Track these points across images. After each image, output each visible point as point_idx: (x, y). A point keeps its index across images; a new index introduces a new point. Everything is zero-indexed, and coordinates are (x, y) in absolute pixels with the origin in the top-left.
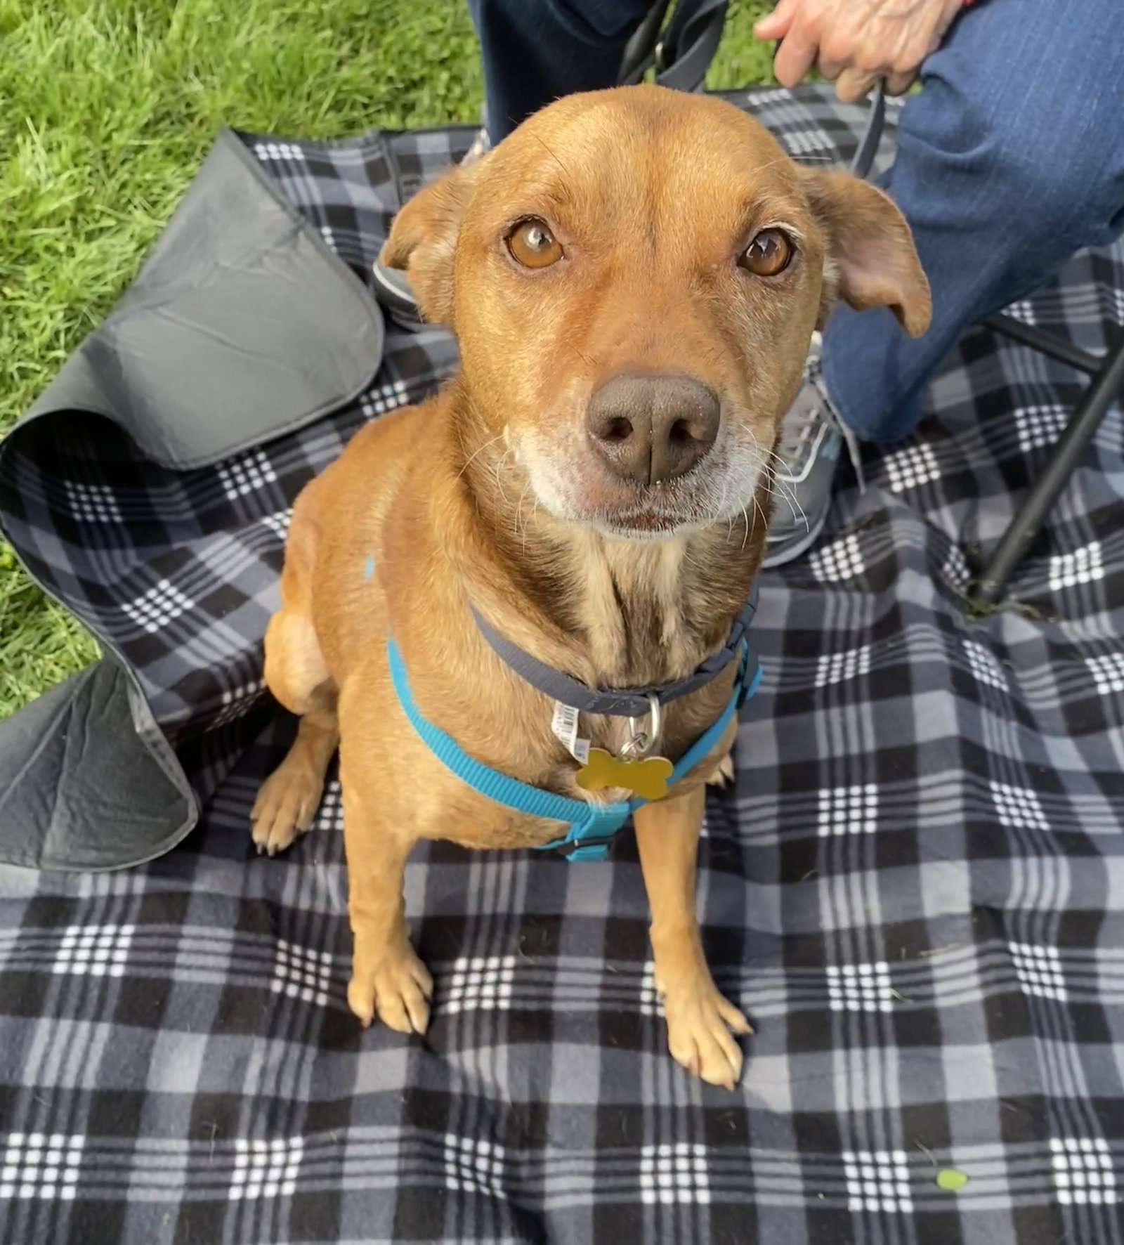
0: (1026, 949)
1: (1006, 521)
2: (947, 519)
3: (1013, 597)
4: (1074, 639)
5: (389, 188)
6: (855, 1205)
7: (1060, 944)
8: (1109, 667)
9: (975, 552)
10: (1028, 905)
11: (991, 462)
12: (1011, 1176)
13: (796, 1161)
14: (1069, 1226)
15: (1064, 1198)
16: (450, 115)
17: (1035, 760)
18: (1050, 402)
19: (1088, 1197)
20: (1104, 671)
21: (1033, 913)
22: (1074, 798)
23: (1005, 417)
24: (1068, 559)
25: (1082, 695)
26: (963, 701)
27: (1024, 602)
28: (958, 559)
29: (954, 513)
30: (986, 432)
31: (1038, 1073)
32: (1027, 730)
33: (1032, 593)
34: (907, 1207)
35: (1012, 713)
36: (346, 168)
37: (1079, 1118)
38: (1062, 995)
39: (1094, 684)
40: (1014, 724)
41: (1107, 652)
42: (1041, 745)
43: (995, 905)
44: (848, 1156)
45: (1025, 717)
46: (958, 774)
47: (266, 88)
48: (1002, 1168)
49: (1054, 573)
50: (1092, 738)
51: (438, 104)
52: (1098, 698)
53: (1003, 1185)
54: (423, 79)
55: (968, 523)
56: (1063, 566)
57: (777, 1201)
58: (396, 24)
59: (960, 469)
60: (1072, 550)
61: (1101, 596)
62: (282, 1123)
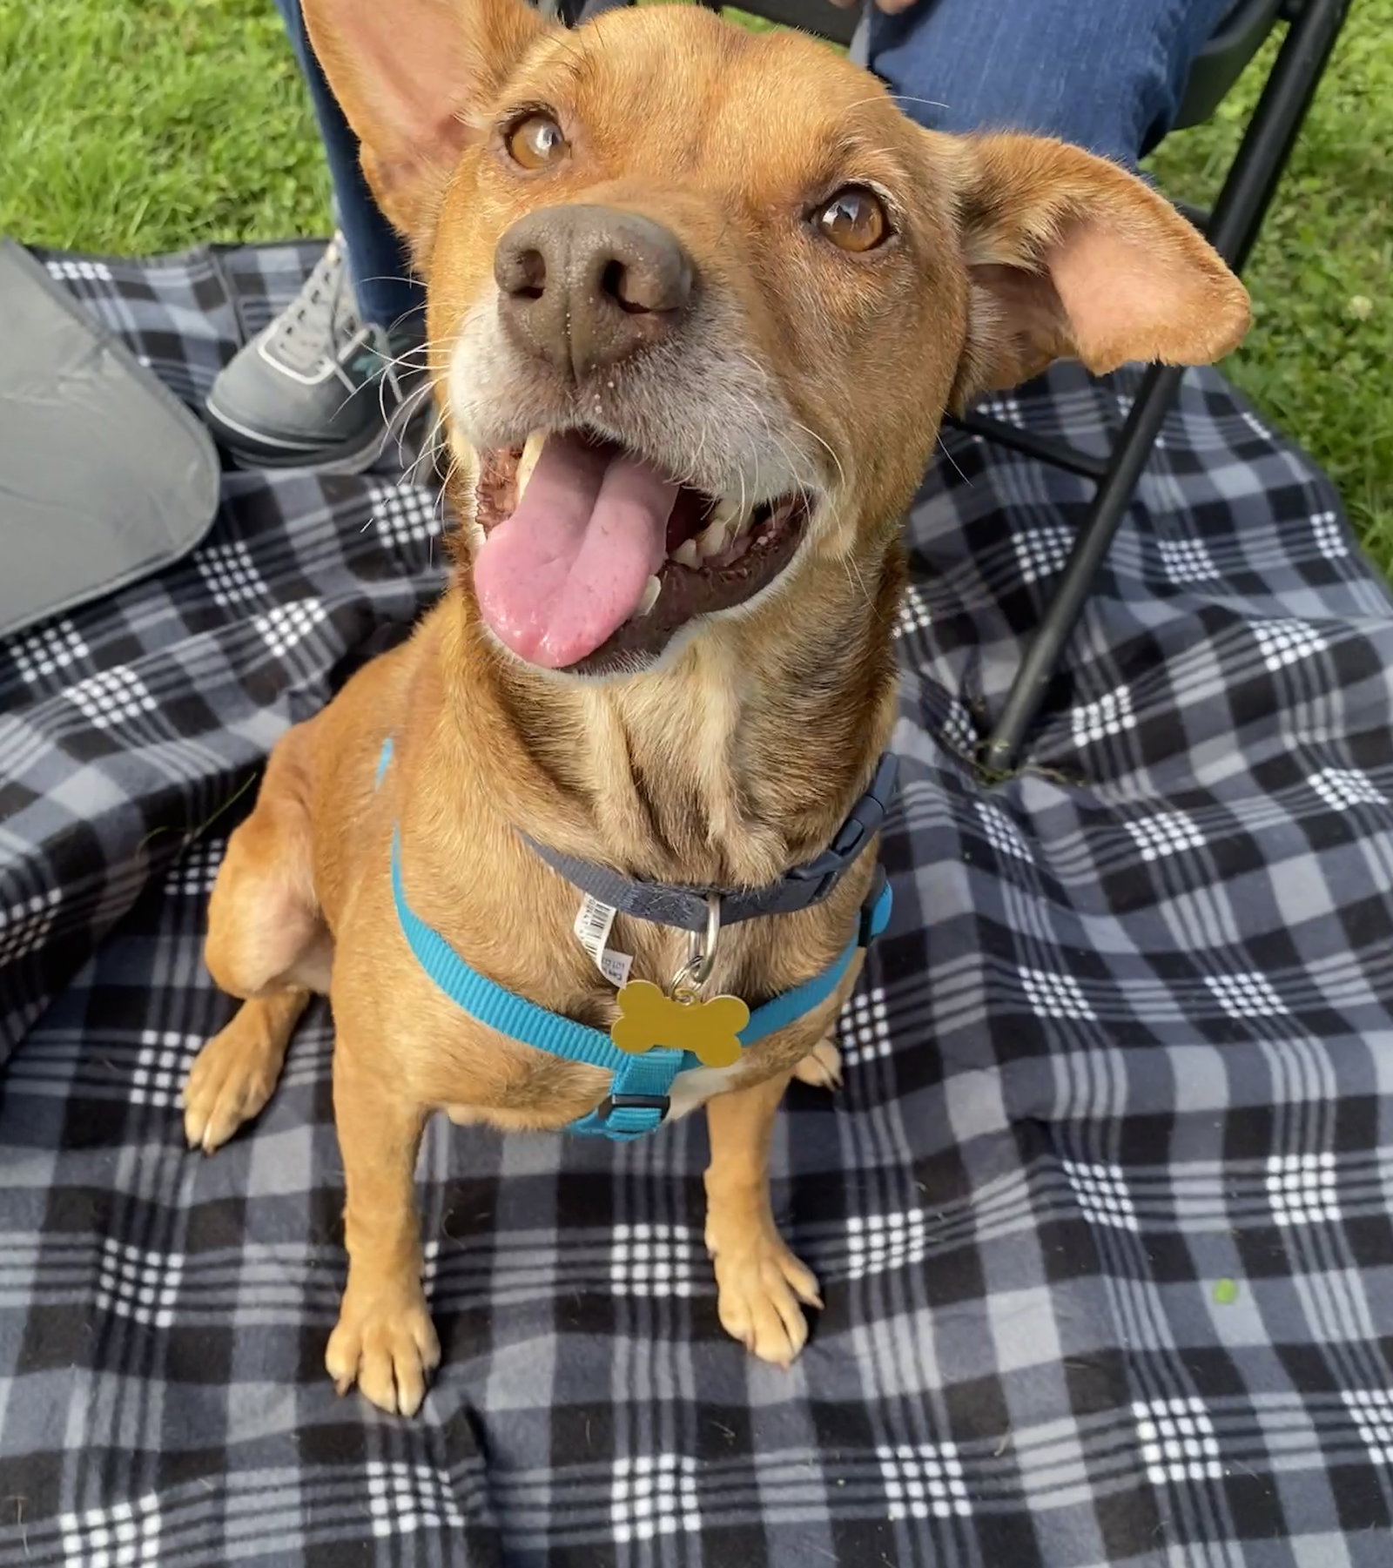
0: (1083, 1169)
1: (1014, 669)
2: (945, 672)
3: (1032, 760)
4: (1109, 803)
5: (224, 313)
6: (897, 1511)
7: (1123, 1163)
8: (1152, 829)
9: (981, 708)
10: (1079, 1113)
11: (991, 600)
12: (1088, 1458)
13: (815, 1461)
14: (1166, 1511)
15: (1156, 1476)
16: (299, 229)
17: (1072, 941)
18: (1052, 524)
19: (1187, 1472)
20: (1149, 835)
21: (1087, 1122)
22: (1123, 984)
23: (1001, 545)
24: (1093, 709)
25: (1123, 865)
26: (978, 872)
27: (1046, 765)
28: (961, 716)
29: (952, 664)
30: (980, 563)
31: (1110, 1322)
32: (1059, 907)
33: (1054, 753)
34: (964, 1508)
35: (1040, 888)
36: (168, 291)
37: (1164, 1374)
38: (1132, 1224)
39: (1138, 850)
40: (1043, 900)
41: (1150, 814)
42: (1079, 925)
43: (1040, 1116)
44: (884, 1451)
45: (1055, 892)
46: (976, 958)
47: (59, 198)
48: (1075, 1449)
49: (1078, 727)
50: (1141, 914)
51: (285, 217)
52: (1144, 865)
53: (1080, 1471)
54: (263, 191)
55: (970, 674)
56: (1087, 717)
57: (793, 1516)
58: (226, 129)
59: (954, 612)
60: (1097, 698)
61: (1136, 750)
62: (124, 1480)
